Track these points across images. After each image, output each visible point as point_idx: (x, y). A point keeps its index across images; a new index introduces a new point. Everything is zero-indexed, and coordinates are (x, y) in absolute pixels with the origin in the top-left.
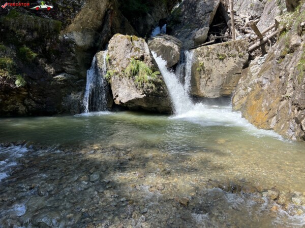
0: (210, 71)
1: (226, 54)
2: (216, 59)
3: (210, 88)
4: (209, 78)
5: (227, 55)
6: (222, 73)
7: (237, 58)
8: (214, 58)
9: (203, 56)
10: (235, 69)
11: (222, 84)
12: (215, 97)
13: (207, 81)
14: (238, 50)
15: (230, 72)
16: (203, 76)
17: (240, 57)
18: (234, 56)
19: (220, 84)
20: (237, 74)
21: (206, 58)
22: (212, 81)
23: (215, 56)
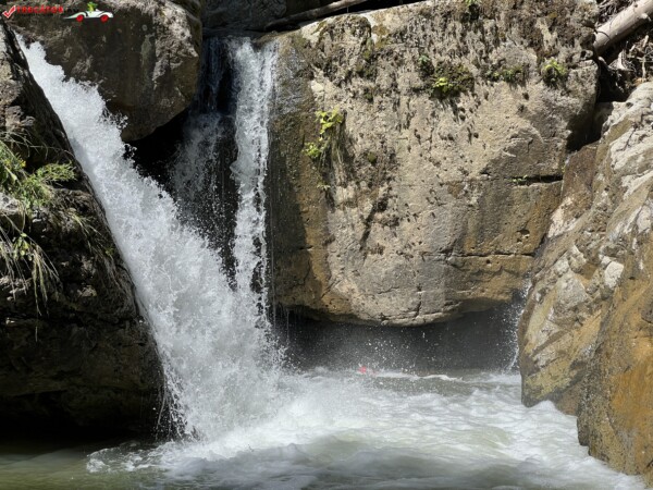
0: (384, 164)
1: (468, 64)
2: (417, 91)
3: (386, 264)
4: (381, 206)
5: (474, 71)
6: (455, 174)
7: (536, 88)
8: (402, 86)
9: (341, 74)
10: (524, 149)
11: (459, 243)
12: (420, 318)
13: (368, 221)
14: (536, 44)
15: (499, 171)
16: (343, 194)
17: (552, 80)
18: (517, 78)
19: (445, 242)
20: (537, 179)
21: (358, 83)
22: (396, 222)
23: (408, 77)
